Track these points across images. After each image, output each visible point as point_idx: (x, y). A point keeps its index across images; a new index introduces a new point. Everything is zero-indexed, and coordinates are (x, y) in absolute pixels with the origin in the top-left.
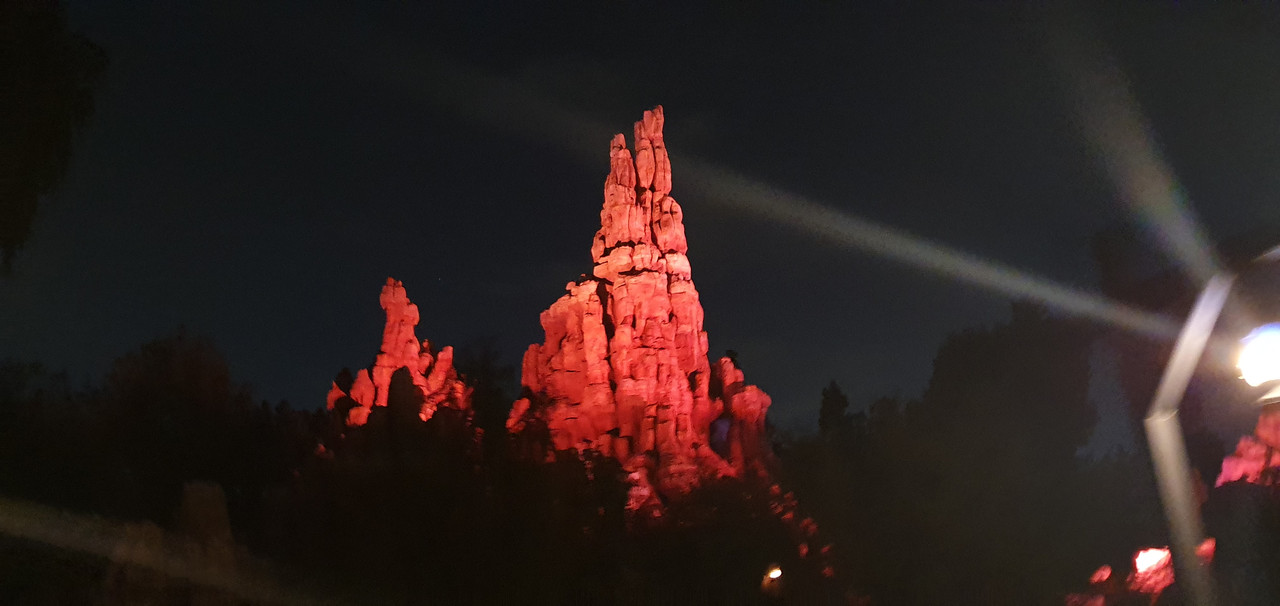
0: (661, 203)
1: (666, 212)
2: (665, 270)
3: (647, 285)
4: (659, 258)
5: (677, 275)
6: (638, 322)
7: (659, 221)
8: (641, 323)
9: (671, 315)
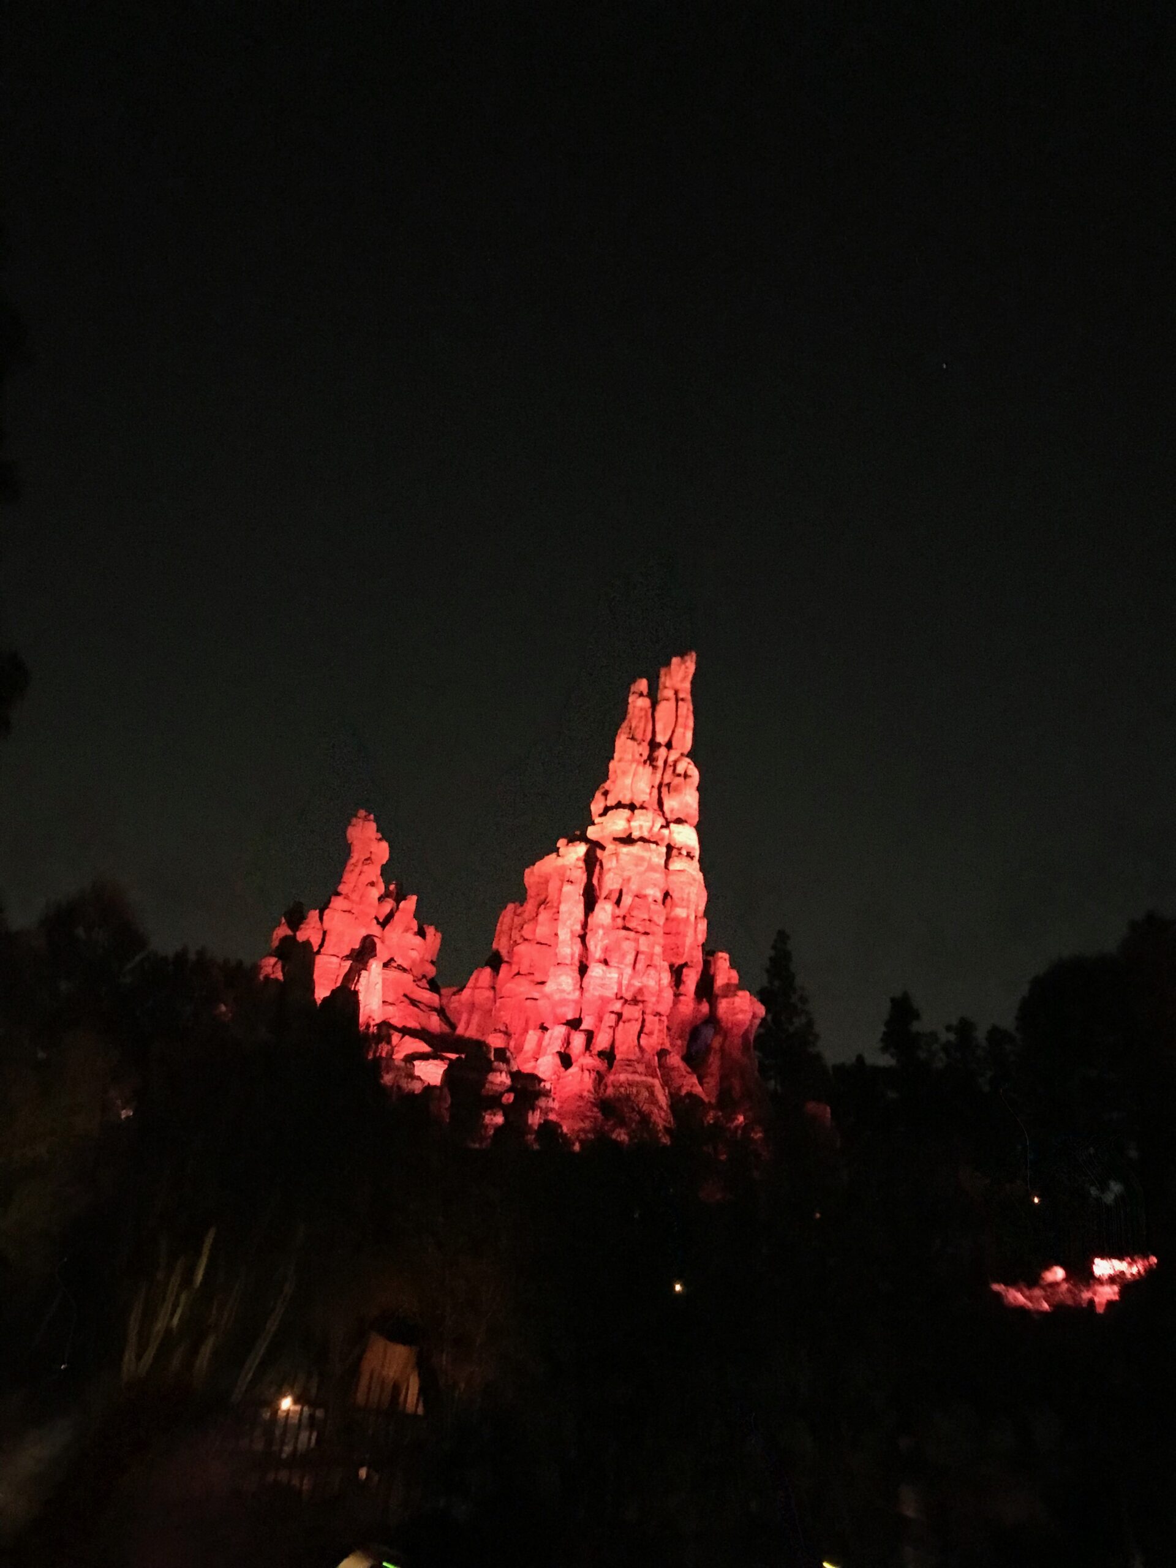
0: (675, 762)
1: (679, 775)
2: (666, 843)
3: (642, 859)
4: (662, 827)
5: (679, 849)
6: (624, 897)
7: (669, 785)
8: (627, 900)
9: (667, 895)
